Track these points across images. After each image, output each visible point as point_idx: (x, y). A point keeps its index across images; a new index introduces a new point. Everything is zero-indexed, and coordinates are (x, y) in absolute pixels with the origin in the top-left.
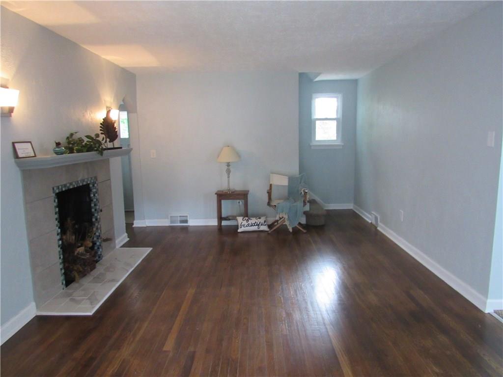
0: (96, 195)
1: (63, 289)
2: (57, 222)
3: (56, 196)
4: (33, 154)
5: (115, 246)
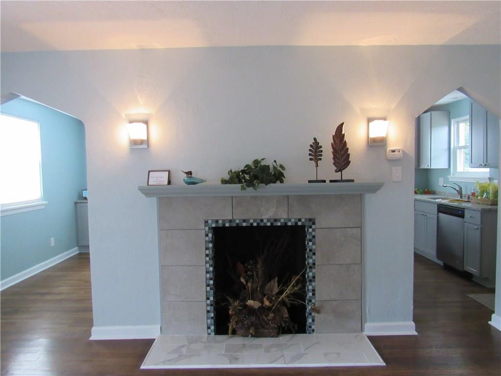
0: (311, 243)
1: (209, 334)
2: (208, 259)
3: (211, 231)
4: (166, 182)
5: (362, 330)
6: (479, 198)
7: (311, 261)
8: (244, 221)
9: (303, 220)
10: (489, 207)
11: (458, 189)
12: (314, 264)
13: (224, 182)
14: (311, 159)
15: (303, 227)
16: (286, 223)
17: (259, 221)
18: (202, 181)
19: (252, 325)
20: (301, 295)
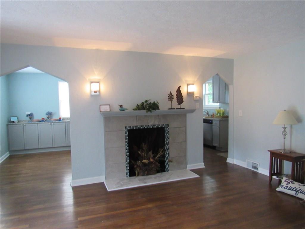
0: (167, 134)
1: (127, 177)
2: (126, 143)
3: (128, 131)
4: (109, 110)
5: (186, 168)
6: (217, 115)
7: (167, 142)
8: (142, 126)
9: (165, 125)
10: (221, 119)
11: (207, 112)
12: (169, 143)
13: (134, 109)
14: (169, 100)
15: (164, 128)
16: (158, 126)
17: (147, 126)
18: (126, 109)
19: (146, 170)
20: (164, 156)
